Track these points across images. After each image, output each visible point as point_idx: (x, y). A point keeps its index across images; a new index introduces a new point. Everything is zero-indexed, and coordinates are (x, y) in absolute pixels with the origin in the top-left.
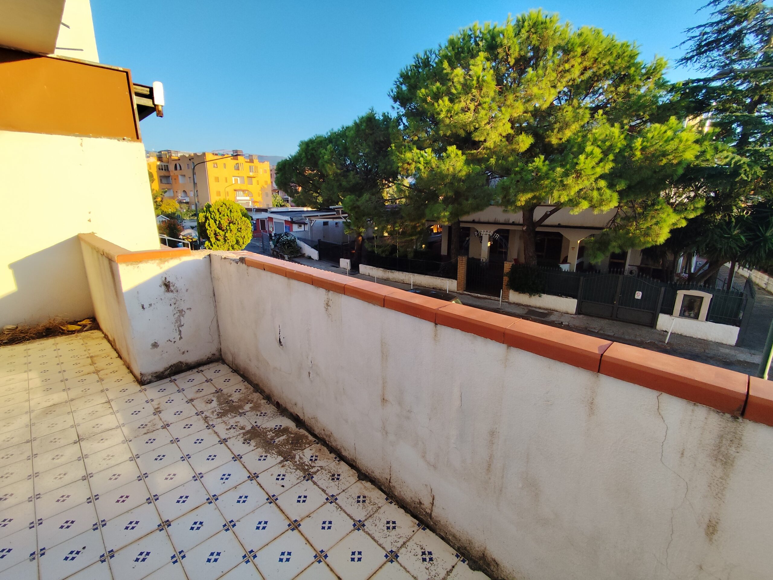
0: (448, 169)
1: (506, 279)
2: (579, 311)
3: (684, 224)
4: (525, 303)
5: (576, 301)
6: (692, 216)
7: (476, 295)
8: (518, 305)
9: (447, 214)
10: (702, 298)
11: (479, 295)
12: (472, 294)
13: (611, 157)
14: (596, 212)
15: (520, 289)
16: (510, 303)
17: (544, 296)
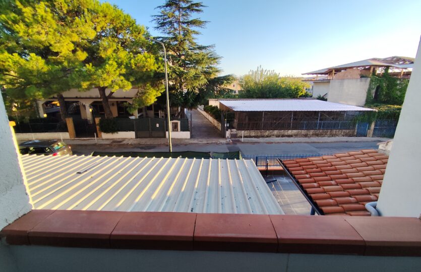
0: (32, 67)
1: (98, 127)
2: (137, 137)
3: (160, 95)
4: (111, 138)
5: (134, 132)
6: (162, 92)
7: (83, 139)
8: (108, 139)
9: (40, 93)
10: (177, 123)
11: (85, 138)
12: (81, 139)
13: (123, 66)
14: (124, 90)
15: (106, 131)
16: (103, 139)
17: (120, 133)
